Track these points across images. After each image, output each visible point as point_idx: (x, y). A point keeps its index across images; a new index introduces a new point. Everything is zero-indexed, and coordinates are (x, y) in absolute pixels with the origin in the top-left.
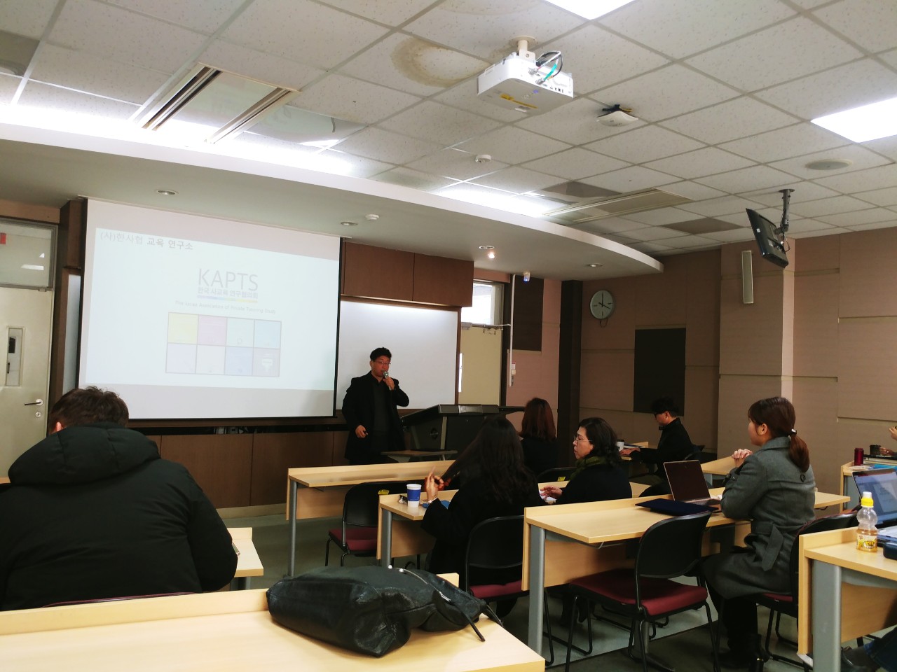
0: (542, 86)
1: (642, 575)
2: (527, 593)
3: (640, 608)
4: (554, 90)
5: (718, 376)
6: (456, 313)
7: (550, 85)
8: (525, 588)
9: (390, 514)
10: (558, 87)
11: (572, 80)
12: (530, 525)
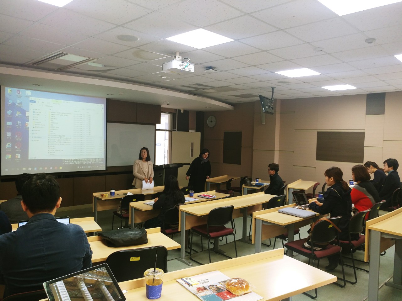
0: (184, 70)
1: (209, 225)
2: (180, 232)
3: (208, 235)
4: (187, 70)
5: (253, 150)
6: (154, 126)
7: (187, 69)
8: (179, 230)
9: (134, 209)
10: (189, 69)
11: (194, 66)
12: (181, 211)
